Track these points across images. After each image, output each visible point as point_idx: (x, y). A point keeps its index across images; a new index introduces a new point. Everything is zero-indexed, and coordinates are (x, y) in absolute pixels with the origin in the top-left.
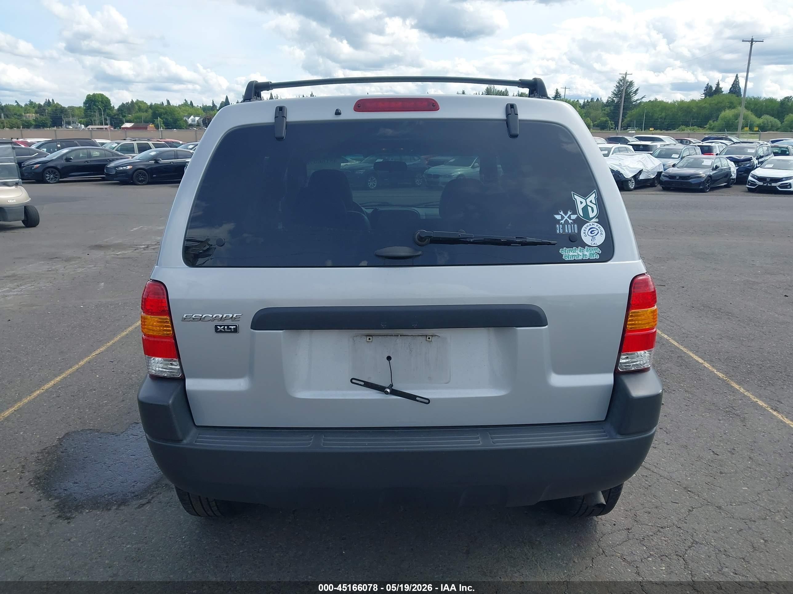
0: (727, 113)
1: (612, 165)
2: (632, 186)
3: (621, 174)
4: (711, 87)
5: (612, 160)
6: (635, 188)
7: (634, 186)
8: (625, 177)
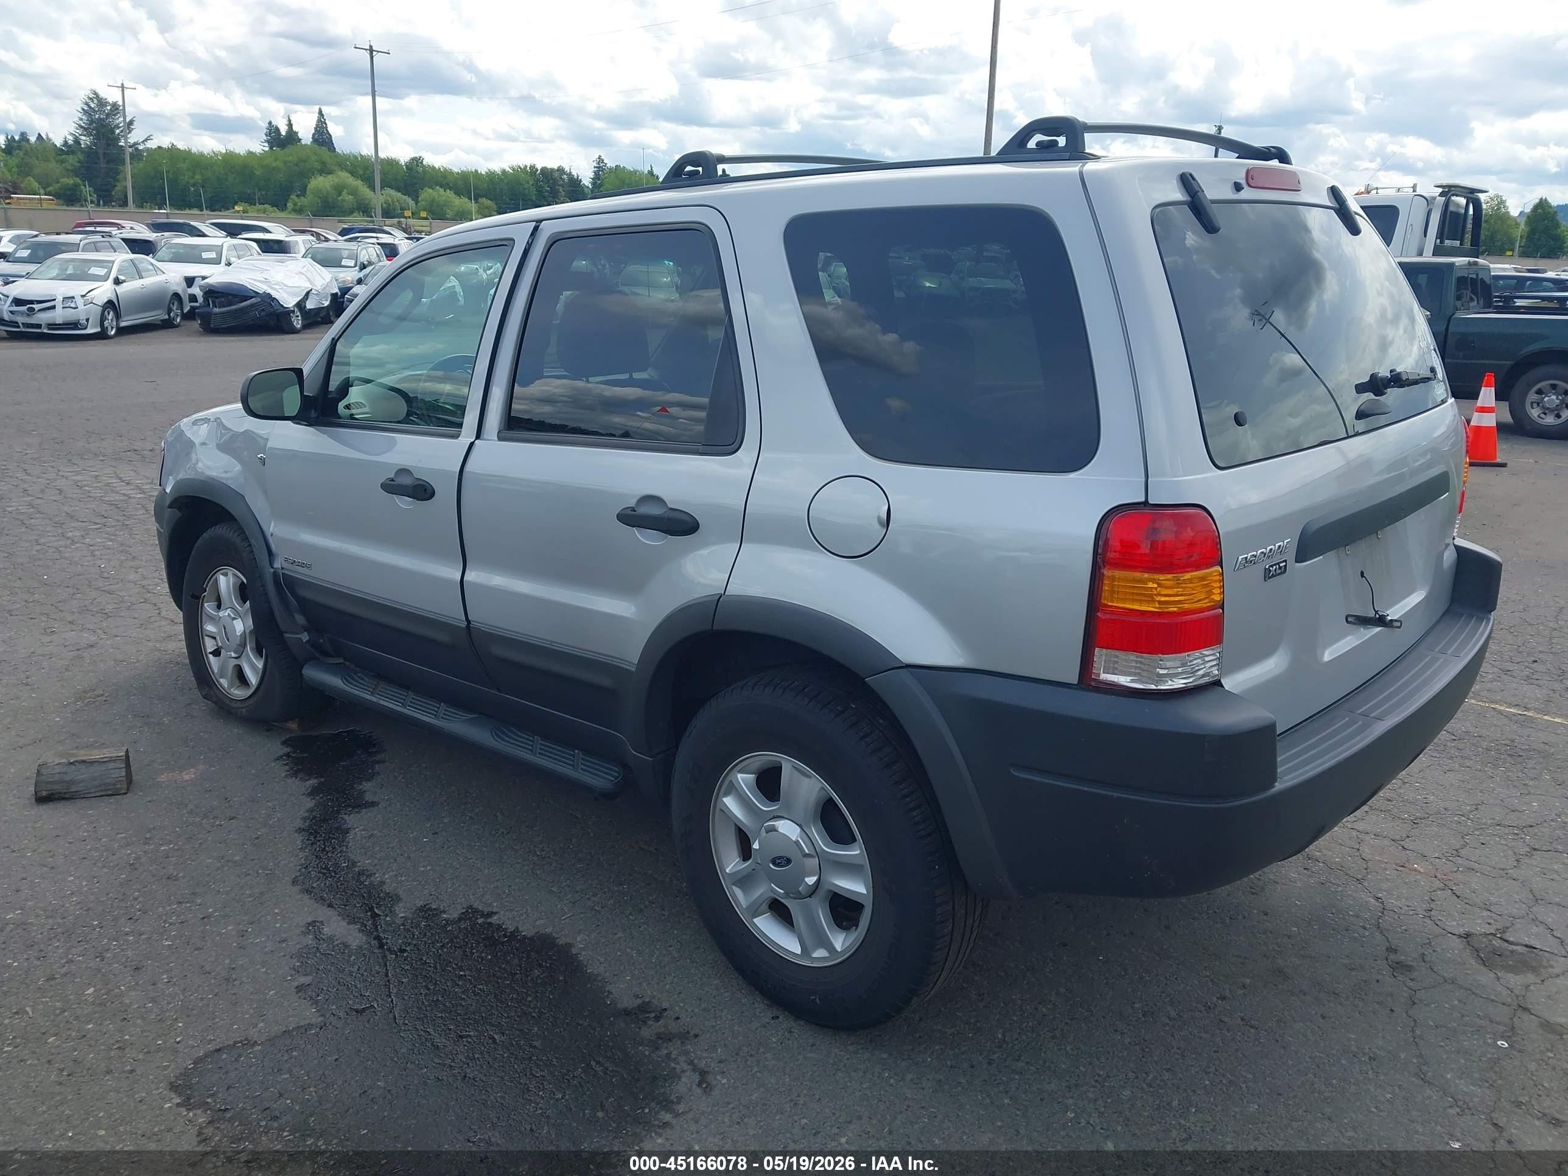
0: (320, 183)
1: (251, 281)
2: (298, 323)
3: (275, 298)
4: (277, 129)
5: (242, 270)
6: (306, 327)
7: (300, 322)
8: (282, 306)
